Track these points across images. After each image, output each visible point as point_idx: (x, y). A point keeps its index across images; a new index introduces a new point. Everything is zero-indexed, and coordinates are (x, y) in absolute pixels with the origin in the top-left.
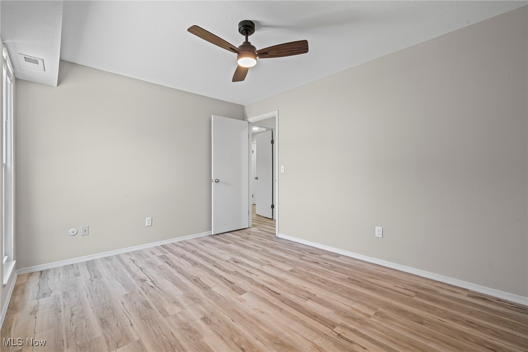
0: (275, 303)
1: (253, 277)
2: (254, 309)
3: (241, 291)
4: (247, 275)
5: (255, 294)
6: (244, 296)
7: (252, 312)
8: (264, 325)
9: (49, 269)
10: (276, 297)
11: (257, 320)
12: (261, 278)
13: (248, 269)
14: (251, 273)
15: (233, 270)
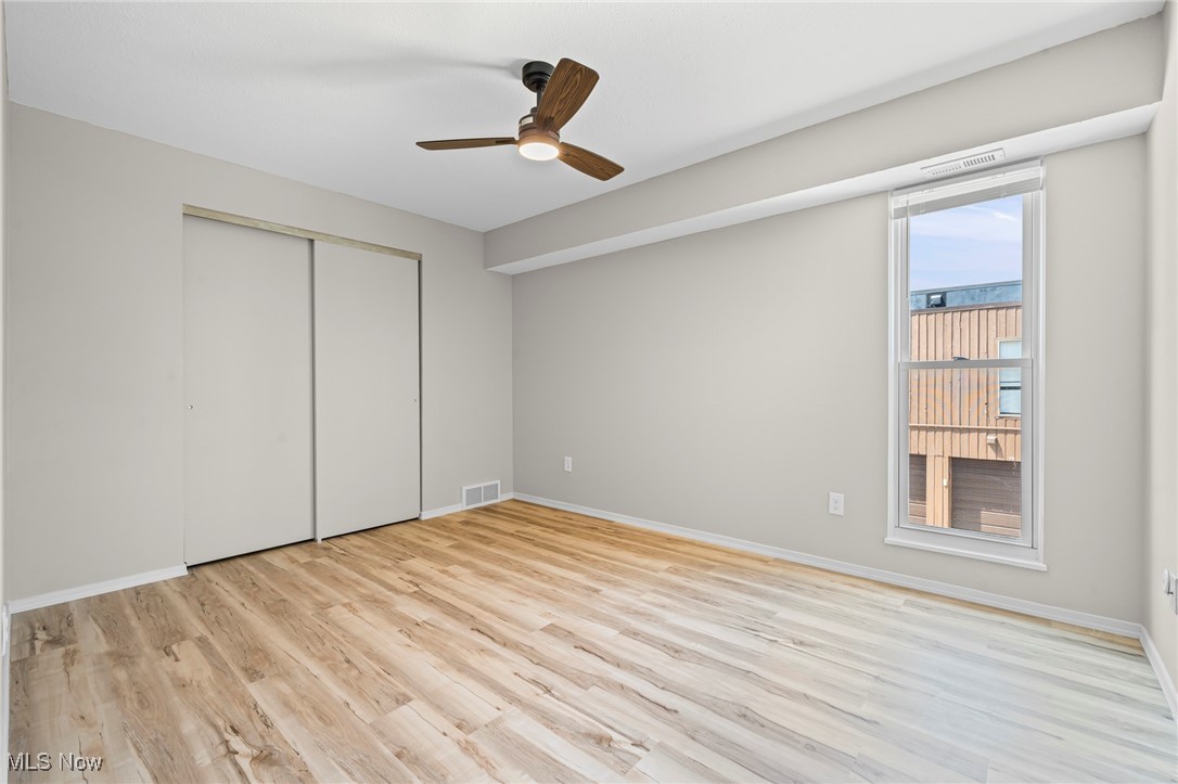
0: (487, 614)
1: (530, 670)
2: (524, 605)
3: (551, 630)
4: (547, 677)
5: (523, 626)
6: (546, 622)
7: (528, 601)
8: (511, 589)
9: (1150, 664)
10: (481, 623)
11: (520, 593)
12: (505, 666)
13: (546, 702)
14: (535, 682)
15: (594, 690)
